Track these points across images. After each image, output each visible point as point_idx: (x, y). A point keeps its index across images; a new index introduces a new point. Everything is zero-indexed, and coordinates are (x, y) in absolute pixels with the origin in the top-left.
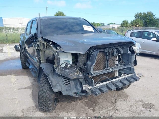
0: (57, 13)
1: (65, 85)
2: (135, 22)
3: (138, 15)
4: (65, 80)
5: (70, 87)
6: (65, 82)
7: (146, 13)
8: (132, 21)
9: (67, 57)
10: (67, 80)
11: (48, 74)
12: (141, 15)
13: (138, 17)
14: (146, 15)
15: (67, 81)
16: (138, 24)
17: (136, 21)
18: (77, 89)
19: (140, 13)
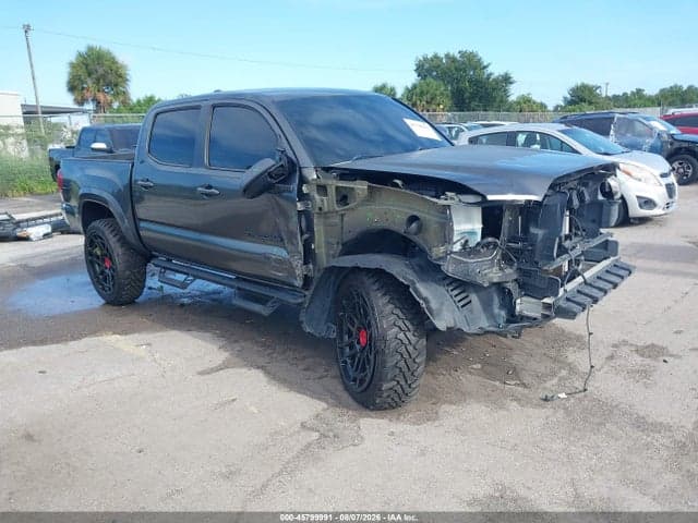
0: (80, 55)
1: (463, 306)
2: (422, 93)
3: (427, 66)
4: (456, 292)
5: (471, 311)
6: (459, 298)
7: (458, 56)
8: (407, 89)
9: (469, 220)
10: (459, 294)
11: (411, 281)
12: (439, 66)
13: (429, 71)
14: (457, 64)
15: (463, 295)
16: (432, 99)
17: (425, 88)
18: (491, 316)
19: (436, 57)
